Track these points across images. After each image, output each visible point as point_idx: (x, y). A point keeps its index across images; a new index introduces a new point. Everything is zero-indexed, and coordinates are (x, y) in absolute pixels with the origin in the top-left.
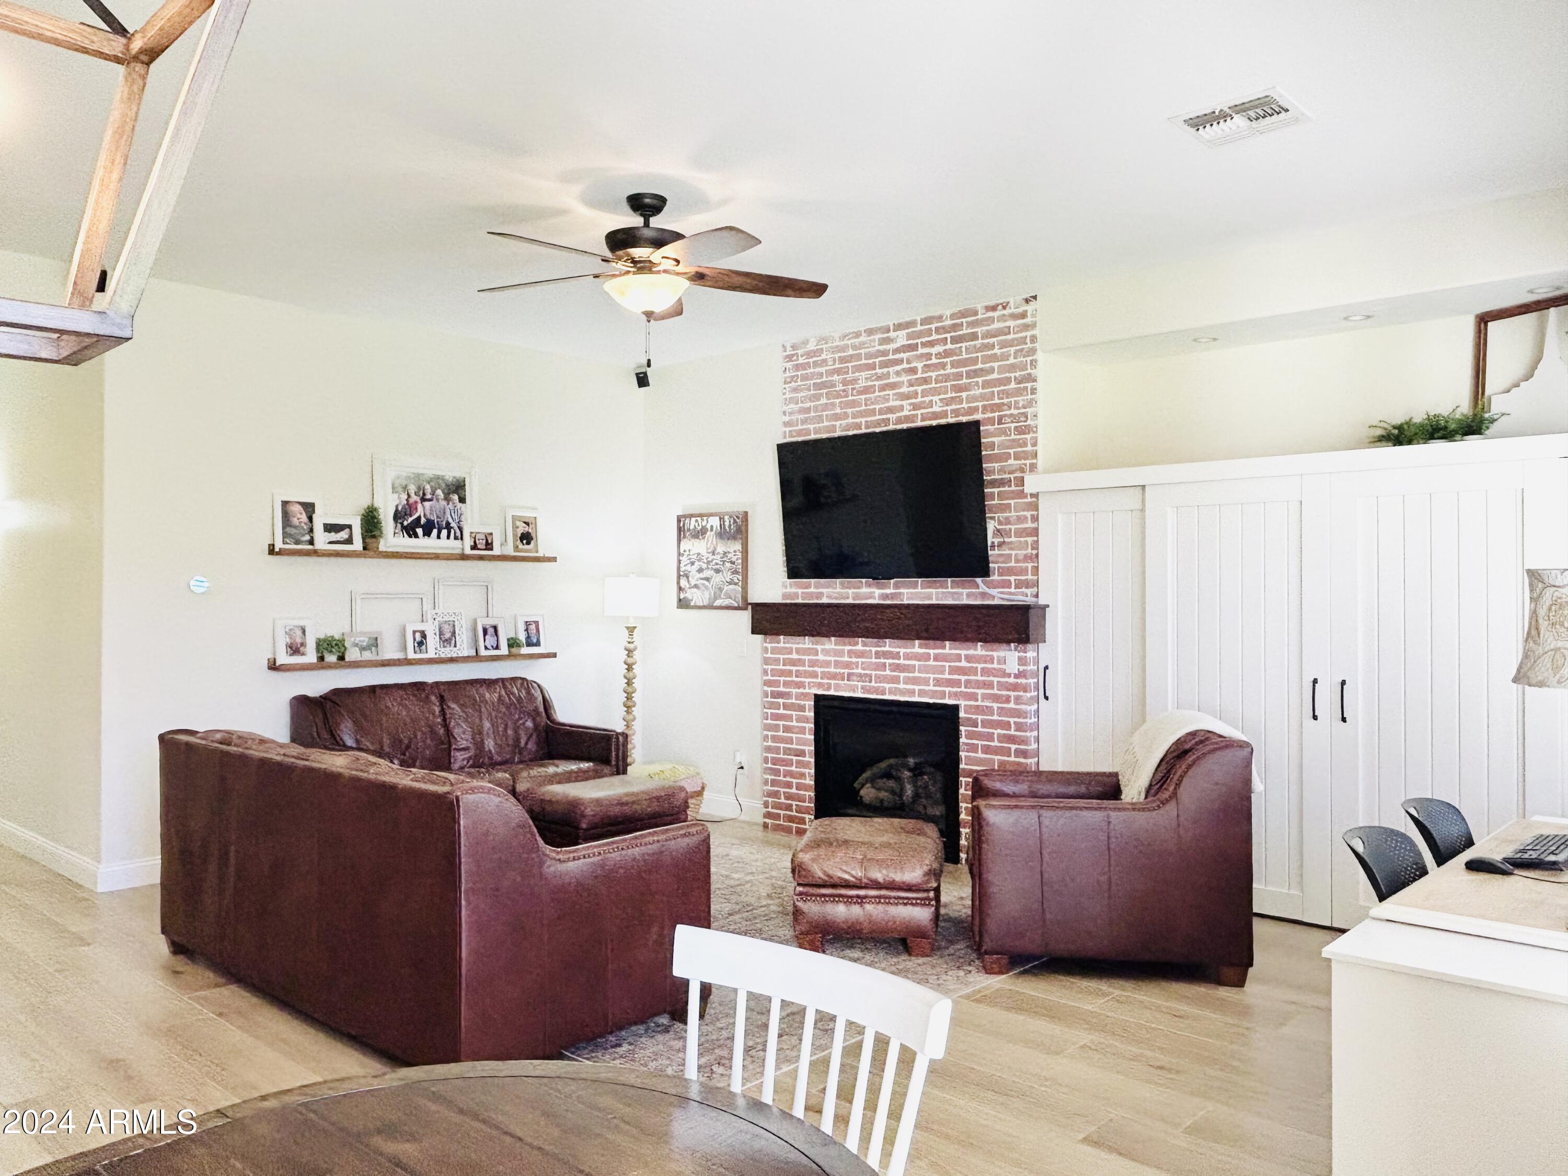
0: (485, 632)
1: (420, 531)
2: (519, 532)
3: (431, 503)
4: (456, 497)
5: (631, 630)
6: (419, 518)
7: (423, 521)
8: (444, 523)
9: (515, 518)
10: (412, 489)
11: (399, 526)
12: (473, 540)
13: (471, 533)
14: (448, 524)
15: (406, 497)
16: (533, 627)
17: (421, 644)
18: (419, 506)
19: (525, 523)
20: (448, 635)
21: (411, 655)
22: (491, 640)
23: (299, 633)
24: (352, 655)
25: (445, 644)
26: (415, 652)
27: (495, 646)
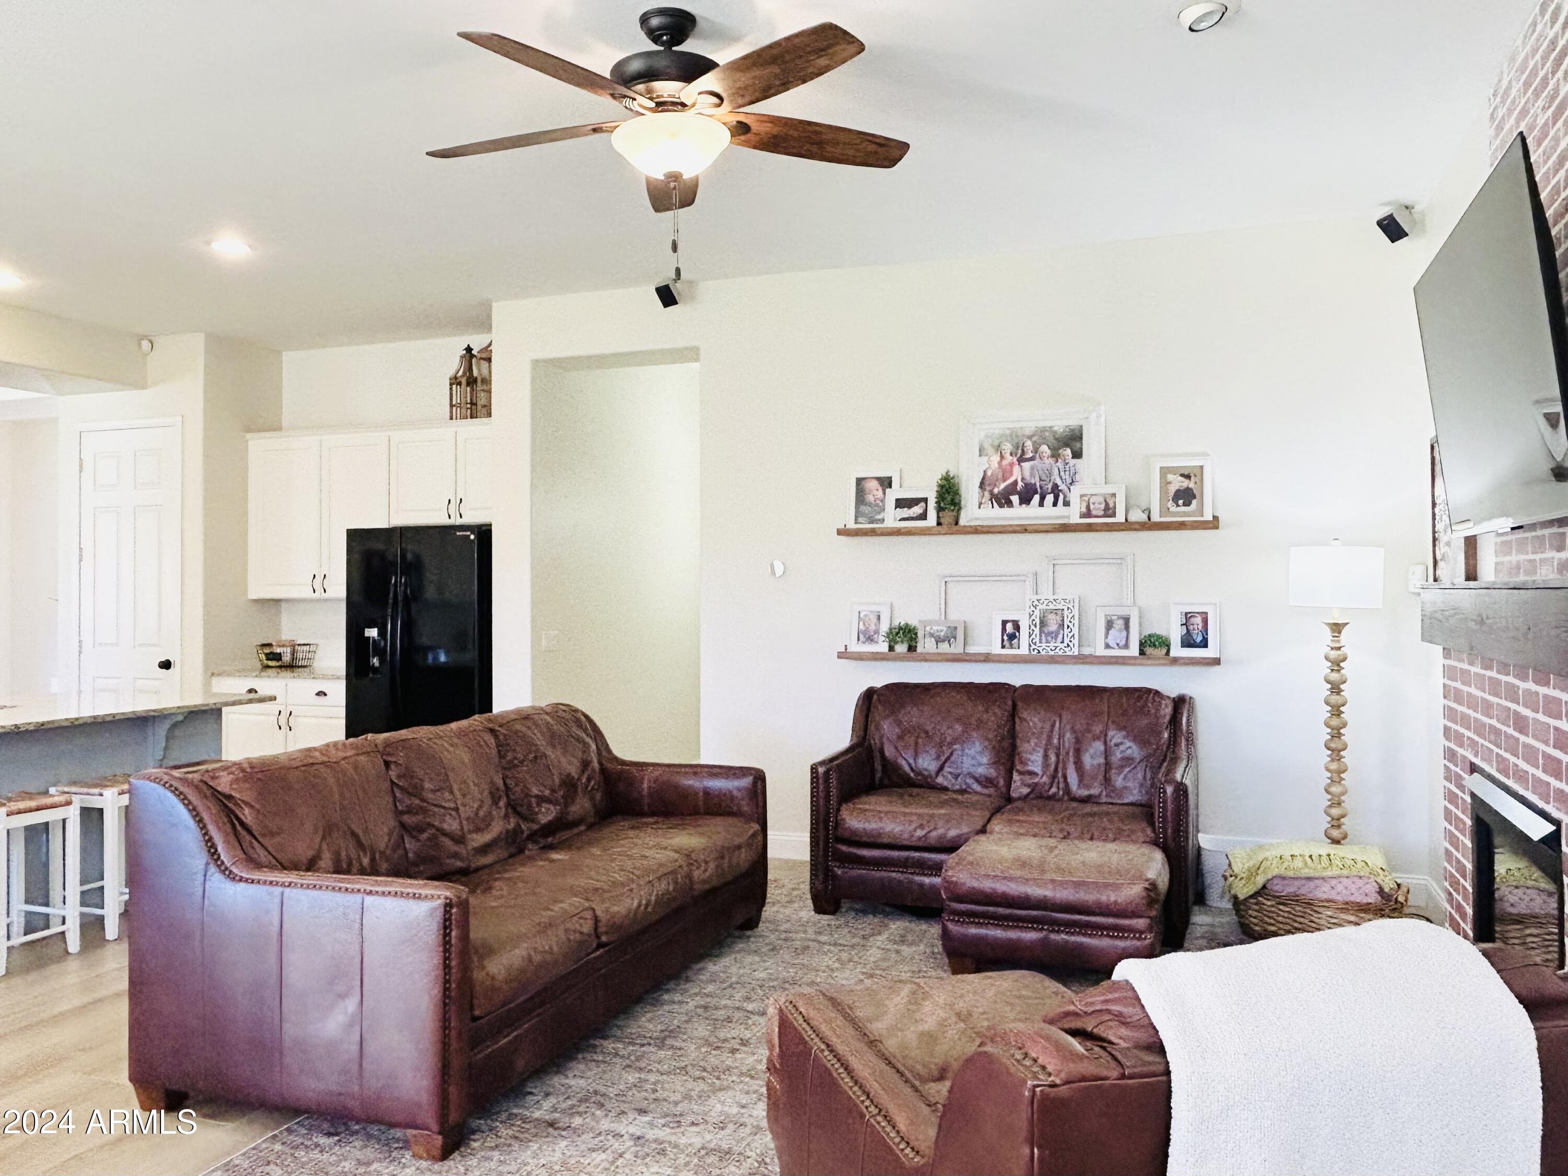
0: (1109, 625)
1: (1015, 499)
2: (1172, 489)
3: (1032, 463)
4: (1068, 452)
5: (1337, 628)
6: (1016, 482)
7: (1020, 485)
8: (1050, 486)
9: (1164, 471)
10: (1008, 447)
11: (987, 494)
12: (1084, 505)
13: (1082, 496)
14: (1056, 486)
15: (999, 459)
16: (1198, 620)
17: (1012, 637)
18: (1016, 468)
19: (1182, 475)
20: (1053, 627)
21: (997, 649)
22: (1116, 635)
23: (874, 620)
24: (926, 645)
25: (1049, 639)
26: (1003, 647)
27: (1123, 643)
